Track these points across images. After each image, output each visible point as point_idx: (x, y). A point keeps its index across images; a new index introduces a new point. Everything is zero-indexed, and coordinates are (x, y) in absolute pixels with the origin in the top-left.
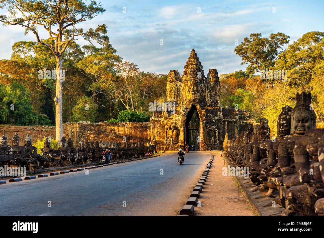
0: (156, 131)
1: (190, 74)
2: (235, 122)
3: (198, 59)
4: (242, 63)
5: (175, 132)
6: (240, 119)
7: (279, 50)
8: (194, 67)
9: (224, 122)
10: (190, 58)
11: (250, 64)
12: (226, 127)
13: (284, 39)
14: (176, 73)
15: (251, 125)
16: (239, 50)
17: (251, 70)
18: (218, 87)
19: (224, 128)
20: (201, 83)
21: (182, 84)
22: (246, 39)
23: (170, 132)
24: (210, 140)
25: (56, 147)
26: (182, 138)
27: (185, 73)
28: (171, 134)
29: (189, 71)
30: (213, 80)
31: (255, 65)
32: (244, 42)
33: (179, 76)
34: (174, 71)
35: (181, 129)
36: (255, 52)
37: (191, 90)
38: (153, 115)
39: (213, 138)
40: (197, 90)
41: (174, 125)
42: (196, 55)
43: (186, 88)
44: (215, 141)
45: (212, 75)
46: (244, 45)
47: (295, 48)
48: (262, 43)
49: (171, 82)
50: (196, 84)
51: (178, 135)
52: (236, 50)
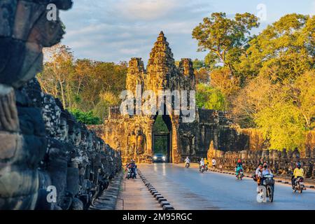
0: (113, 136)
1: (159, 64)
2: (215, 127)
3: (167, 45)
4: (199, 50)
5: (139, 139)
6: (221, 123)
7: (246, 35)
8: (164, 55)
9: (201, 126)
10: (157, 43)
12: (203, 133)
13: (253, 21)
14: (139, 61)
15: (234, 131)
16: (198, 34)
17: (212, 59)
18: (194, 82)
19: (201, 134)
20: (172, 76)
21: (148, 77)
22: (206, 20)
23: (133, 139)
24: (185, 149)
26: (149, 145)
27: (152, 62)
28: (135, 141)
29: (156, 60)
30: (187, 72)
32: (203, 23)
33: (143, 65)
34: (137, 59)
35: (148, 135)
36: (219, 36)
37: (160, 85)
38: (110, 116)
39: (188, 147)
40: (168, 85)
41: (138, 129)
42: (165, 39)
43: (154, 81)
44: (191, 151)
45: (185, 66)
46: (204, 27)
47: (269, 33)
48: (225, 24)
49: (133, 74)
50: (167, 77)
51: (143, 142)
52: (194, 33)
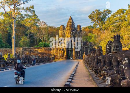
0: (55, 51)
1: (69, 27)
2: (88, 47)
3: (72, 20)
4: (91, 22)
5: (62, 51)
6: (90, 46)
7: (107, 17)
8: (71, 24)
9: (83, 47)
10: (69, 20)
11: (94, 22)
12: (84, 50)
13: (109, 12)
14: (63, 26)
15: (95, 49)
18: (81, 33)
20: (74, 31)
21: (66, 31)
22: (93, 12)
23: (61, 51)
24: (77, 55)
25: (12, 57)
26: (65, 54)
27: (67, 26)
29: (69, 26)
30: (79, 29)
31: (97, 23)
32: (92, 13)
33: (64, 27)
34: (63, 25)
35: (65, 50)
36: (97, 17)
37: (70, 34)
39: (79, 54)
40: (72, 34)
41: (62, 48)
42: (72, 18)
43: (67, 33)
44: (79, 56)
45: (78, 27)
47: (114, 16)
48: (100, 13)
49: (61, 30)
50: (72, 31)
51: (64, 53)
52: (89, 17)
